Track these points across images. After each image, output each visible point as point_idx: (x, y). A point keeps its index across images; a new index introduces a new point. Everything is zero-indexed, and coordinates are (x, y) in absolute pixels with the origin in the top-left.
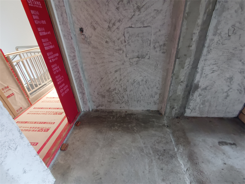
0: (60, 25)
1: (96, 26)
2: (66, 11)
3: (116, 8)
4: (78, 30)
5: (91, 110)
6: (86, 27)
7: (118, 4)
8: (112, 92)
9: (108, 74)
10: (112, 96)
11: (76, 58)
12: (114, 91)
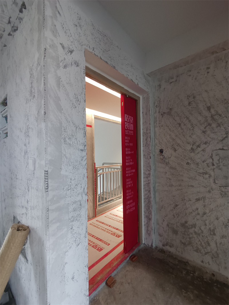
0: (143, 146)
1: (177, 148)
2: (150, 136)
3: (203, 132)
4: (158, 151)
5: (154, 246)
6: (167, 149)
7: (205, 128)
8: (189, 229)
9: (185, 201)
10: (188, 235)
11: (150, 176)
12: (193, 229)
